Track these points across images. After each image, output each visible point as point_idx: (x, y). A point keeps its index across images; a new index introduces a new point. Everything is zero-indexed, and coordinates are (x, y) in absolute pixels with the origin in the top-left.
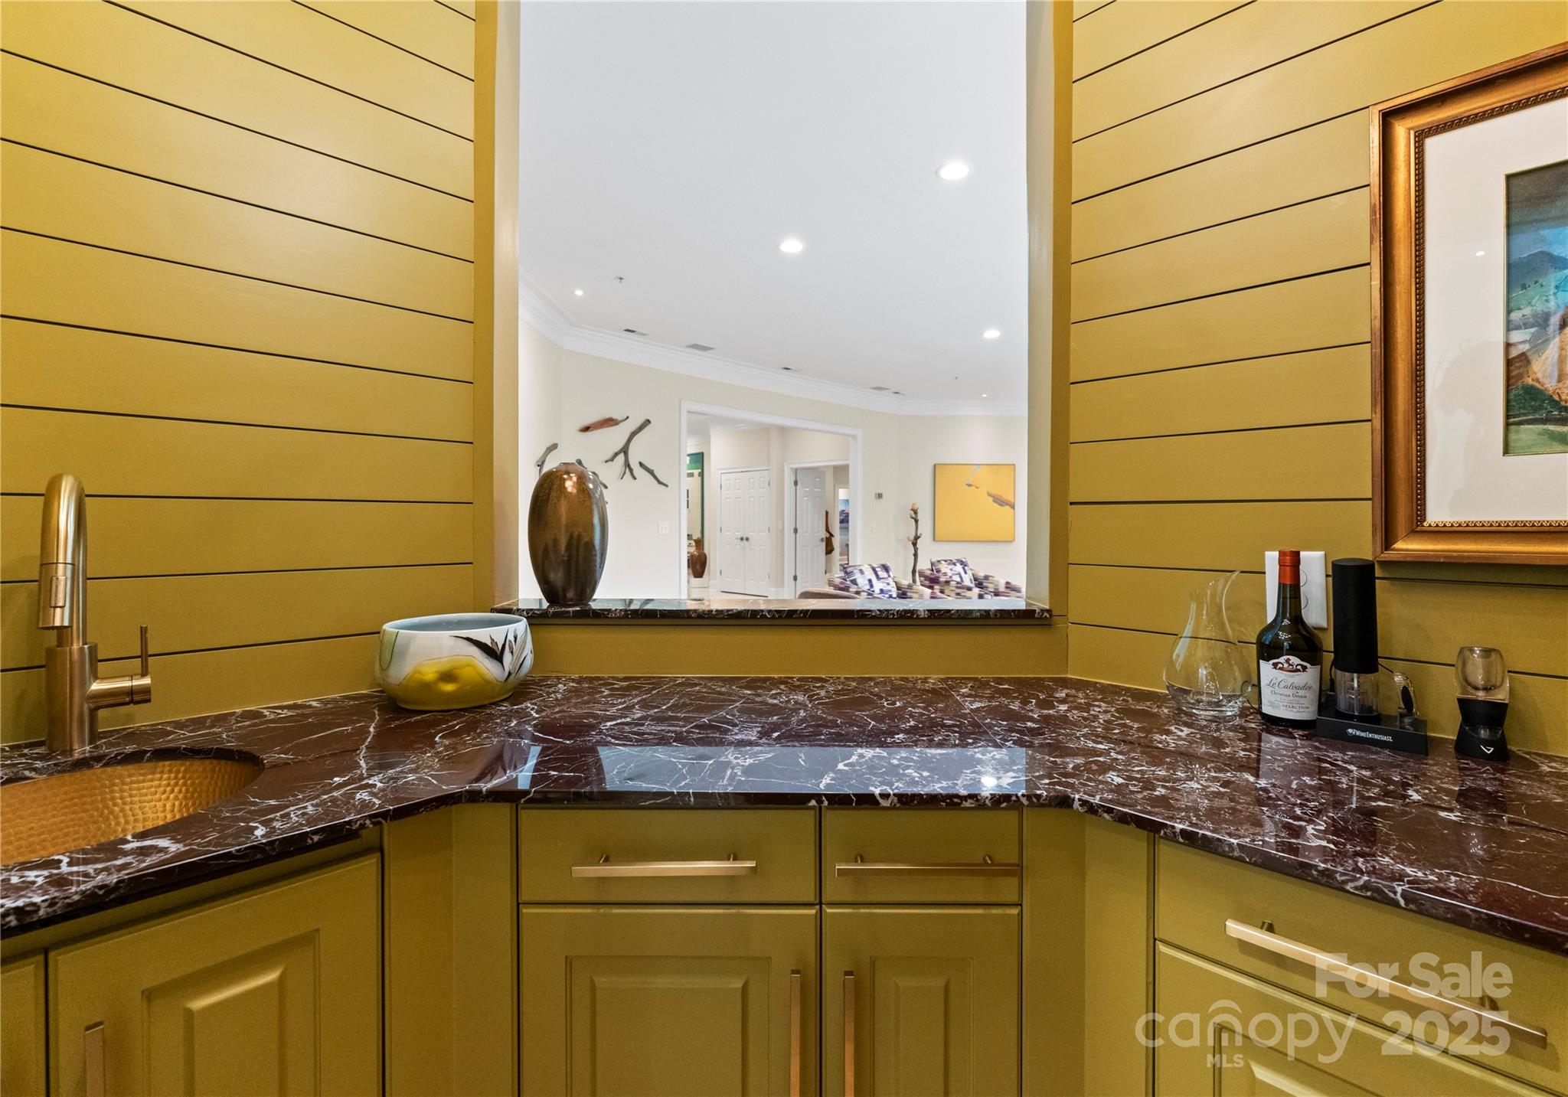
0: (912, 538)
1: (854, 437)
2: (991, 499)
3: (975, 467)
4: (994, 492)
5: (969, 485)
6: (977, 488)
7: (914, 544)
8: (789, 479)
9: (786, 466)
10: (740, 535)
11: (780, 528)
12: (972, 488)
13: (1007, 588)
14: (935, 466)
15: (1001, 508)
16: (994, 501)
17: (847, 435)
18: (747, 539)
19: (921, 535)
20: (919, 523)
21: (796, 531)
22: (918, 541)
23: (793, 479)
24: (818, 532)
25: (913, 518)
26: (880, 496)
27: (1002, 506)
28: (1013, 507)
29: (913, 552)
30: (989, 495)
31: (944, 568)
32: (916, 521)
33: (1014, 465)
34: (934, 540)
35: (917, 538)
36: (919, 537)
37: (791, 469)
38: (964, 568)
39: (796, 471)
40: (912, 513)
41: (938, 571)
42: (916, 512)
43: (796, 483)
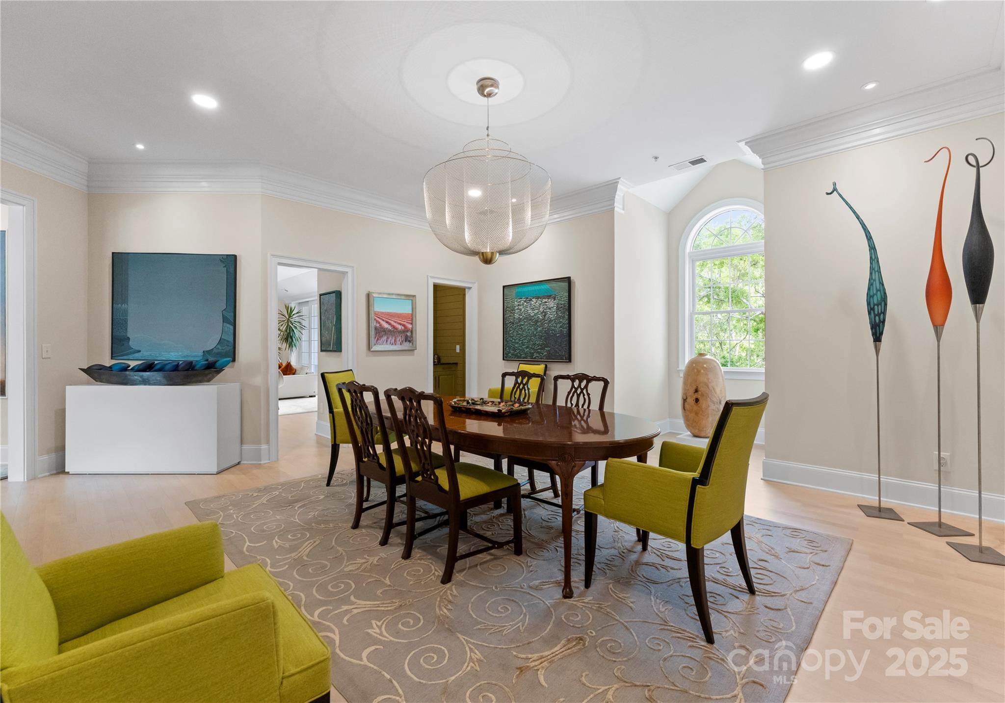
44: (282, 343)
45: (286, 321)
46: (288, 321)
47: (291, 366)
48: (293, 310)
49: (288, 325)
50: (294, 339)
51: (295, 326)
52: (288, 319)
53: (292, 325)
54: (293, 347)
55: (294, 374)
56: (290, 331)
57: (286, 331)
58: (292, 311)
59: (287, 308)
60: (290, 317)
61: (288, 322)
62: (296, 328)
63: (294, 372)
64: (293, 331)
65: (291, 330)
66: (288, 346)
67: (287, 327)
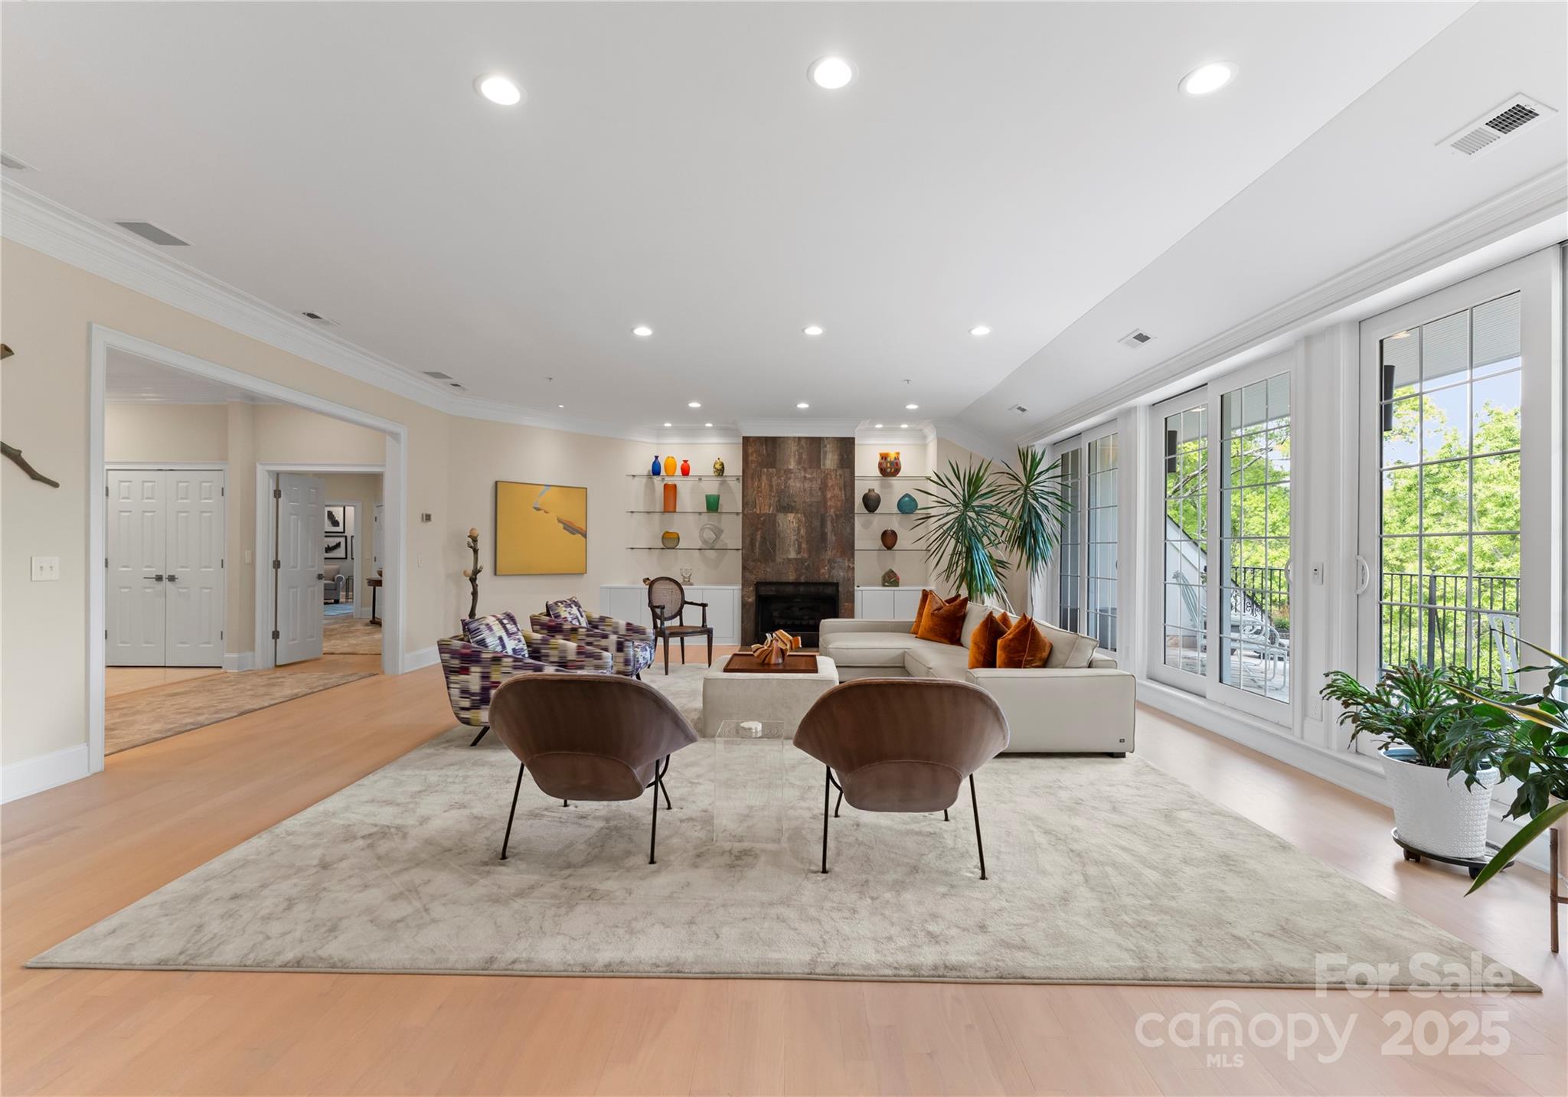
0: (470, 571)
1: (395, 436)
2: (561, 525)
3: (544, 487)
4: (564, 518)
5: (538, 509)
6: (546, 512)
7: (473, 580)
8: (264, 488)
9: (259, 468)
10: (154, 571)
11: (248, 560)
12: (541, 511)
13: (628, 630)
14: (496, 482)
15: (572, 536)
16: (565, 528)
17: (384, 431)
18: (172, 578)
19: (481, 568)
20: (479, 552)
21: (277, 564)
22: (478, 576)
23: (272, 488)
24: (313, 567)
25: (471, 547)
26: (428, 518)
27: (574, 534)
28: (585, 536)
29: (472, 590)
30: (560, 521)
31: (564, 612)
32: (476, 551)
33: (586, 489)
34: (495, 574)
35: (476, 572)
36: (479, 571)
37: (269, 471)
38: (579, 610)
39: (278, 475)
40: (470, 540)
41: (557, 616)
42: (475, 540)
43: (277, 494)
44: (1011, 551)
45: (1020, 492)
46: (1025, 490)
47: (1035, 632)
48: (1040, 460)
49: (1026, 501)
50: (1040, 539)
51: (1043, 505)
52: (1027, 487)
53: (1037, 502)
54: (1037, 560)
55: (1045, 664)
56: (1029, 516)
57: (1021, 518)
58: (1035, 464)
59: (1023, 456)
60: (1029, 480)
61: (1026, 494)
62: (1045, 508)
63: (1045, 654)
64: (1039, 516)
65: (1033, 513)
66: (1025, 557)
67: (1023, 506)
